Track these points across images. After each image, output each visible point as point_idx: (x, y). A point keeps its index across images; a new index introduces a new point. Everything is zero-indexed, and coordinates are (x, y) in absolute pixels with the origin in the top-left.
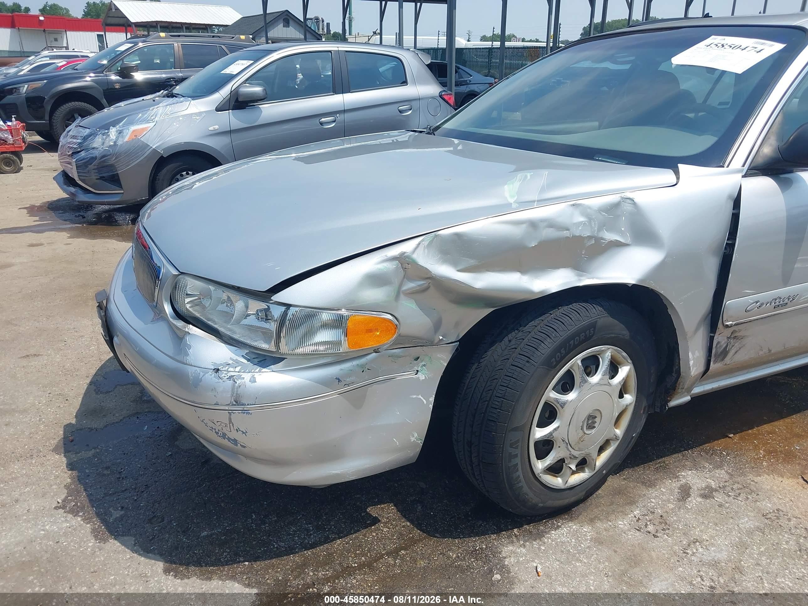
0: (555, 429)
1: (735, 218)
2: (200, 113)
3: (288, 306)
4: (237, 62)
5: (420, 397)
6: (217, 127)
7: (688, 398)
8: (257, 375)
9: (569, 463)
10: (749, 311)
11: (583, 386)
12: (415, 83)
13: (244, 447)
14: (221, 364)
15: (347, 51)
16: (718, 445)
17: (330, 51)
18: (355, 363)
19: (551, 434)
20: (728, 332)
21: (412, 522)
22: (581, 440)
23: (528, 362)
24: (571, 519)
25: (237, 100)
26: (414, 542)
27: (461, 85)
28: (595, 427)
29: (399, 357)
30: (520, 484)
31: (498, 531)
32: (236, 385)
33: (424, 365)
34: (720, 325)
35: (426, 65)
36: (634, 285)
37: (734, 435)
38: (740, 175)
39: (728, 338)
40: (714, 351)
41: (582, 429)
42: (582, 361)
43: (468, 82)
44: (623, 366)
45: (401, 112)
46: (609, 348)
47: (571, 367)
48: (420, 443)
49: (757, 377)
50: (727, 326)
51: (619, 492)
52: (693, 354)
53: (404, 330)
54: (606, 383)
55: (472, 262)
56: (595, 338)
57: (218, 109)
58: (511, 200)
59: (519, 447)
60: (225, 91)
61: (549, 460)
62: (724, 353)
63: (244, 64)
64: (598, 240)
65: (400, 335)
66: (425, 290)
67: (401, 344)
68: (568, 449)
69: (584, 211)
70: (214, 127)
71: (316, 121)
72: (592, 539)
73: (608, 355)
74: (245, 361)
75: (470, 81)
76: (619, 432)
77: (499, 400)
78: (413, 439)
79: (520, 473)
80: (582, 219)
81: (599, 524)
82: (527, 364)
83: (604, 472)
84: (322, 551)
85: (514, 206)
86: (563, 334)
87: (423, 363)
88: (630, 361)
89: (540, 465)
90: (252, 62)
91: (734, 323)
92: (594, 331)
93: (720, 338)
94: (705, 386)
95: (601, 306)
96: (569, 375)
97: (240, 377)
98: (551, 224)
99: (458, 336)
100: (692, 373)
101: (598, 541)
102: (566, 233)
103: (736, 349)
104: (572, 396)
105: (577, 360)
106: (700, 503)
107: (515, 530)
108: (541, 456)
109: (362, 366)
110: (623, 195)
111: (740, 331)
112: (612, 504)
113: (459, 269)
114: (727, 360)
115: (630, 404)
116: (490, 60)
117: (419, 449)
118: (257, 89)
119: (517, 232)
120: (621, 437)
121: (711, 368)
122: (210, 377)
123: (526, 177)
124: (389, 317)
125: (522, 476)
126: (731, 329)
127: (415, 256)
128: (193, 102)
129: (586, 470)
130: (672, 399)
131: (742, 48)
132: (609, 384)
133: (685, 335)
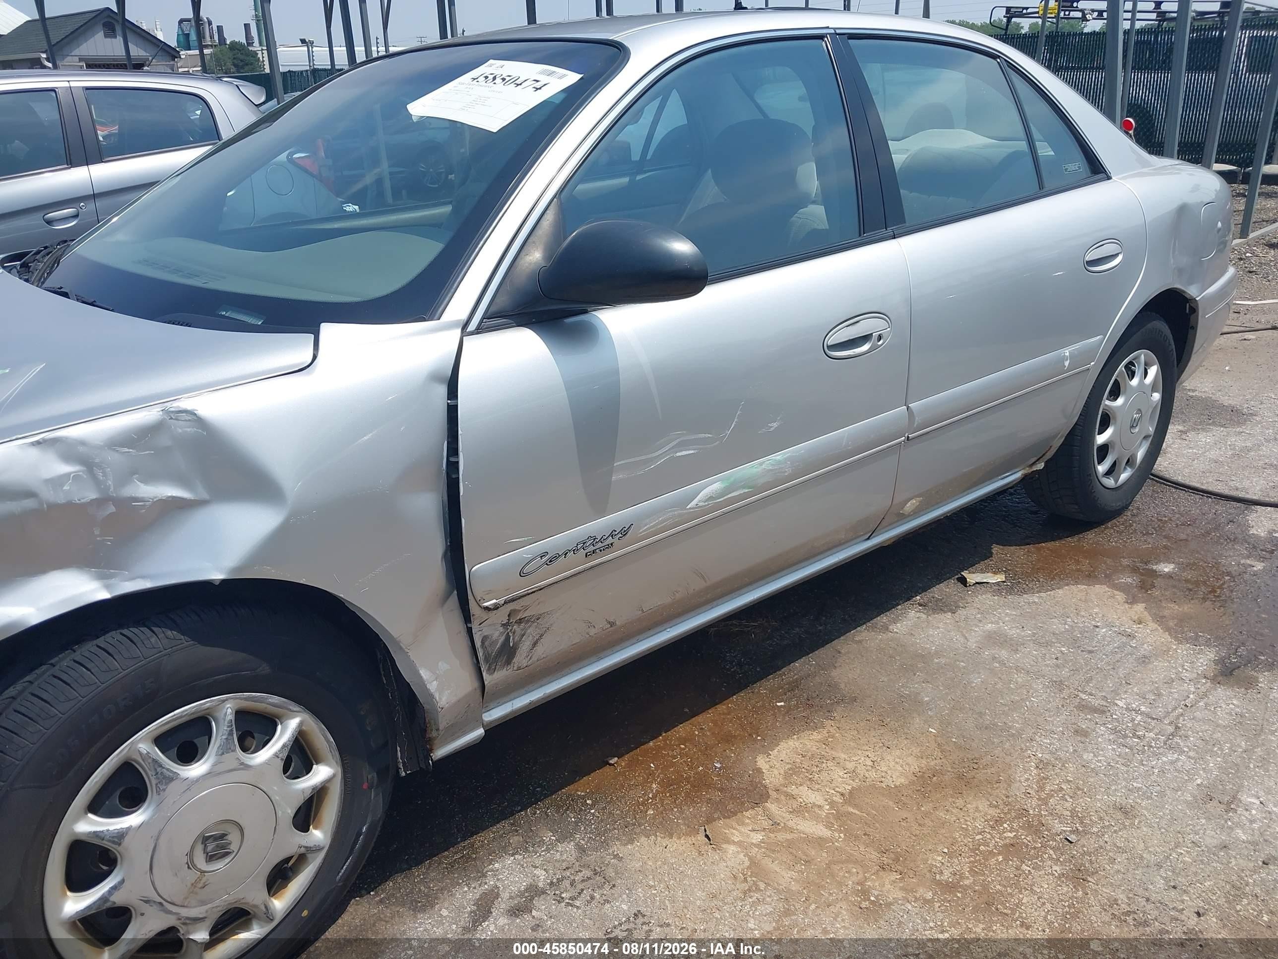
0: (114, 888)
1: (452, 412)
7: (478, 732)
9: (187, 932)
10: (528, 574)
11: (164, 790)
15: (88, 89)
16: (580, 788)
20: (500, 616)
22: (198, 886)
28: (231, 852)
34: (474, 609)
35: (256, 106)
36: (223, 581)
37: (618, 758)
38: (459, 331)
39: (504, 625)
40: (480, 654)
41: (192, 867)
42: (155, 740)
44: (286, 720)
46: (226, 700)
47: (128, 757)
49: (634, 657)
50: (490, 609)
54: (235, 764)
61: (131, 941)
62: (508, 652)
64: (127, 505)
68: (171, 910)
69: (70, 453)
71: (38, 218)
73: (227, 711)
76: (318, 836)
80: (66, 469)
83: (305, 914)
88: (298, 708)
91: (501, 601)
92: (157, 682)
93: (487, 628)
94: (514, 702)
95: (175, 626)
96: (125, 776)
102: (32, 503)
103: (531, 638)
104: (143, 815)
105: (137, 741)
110: (166, 407)
111: (526, 608)
114: (520, 659)
115: (329, 780)
120: (326, 843)
121: (486, 683)
126: (503, 611)
129: (250, 925)
130: (434, 747)
131: (518, 82)
132: (247, 767)
133: (397, 643)
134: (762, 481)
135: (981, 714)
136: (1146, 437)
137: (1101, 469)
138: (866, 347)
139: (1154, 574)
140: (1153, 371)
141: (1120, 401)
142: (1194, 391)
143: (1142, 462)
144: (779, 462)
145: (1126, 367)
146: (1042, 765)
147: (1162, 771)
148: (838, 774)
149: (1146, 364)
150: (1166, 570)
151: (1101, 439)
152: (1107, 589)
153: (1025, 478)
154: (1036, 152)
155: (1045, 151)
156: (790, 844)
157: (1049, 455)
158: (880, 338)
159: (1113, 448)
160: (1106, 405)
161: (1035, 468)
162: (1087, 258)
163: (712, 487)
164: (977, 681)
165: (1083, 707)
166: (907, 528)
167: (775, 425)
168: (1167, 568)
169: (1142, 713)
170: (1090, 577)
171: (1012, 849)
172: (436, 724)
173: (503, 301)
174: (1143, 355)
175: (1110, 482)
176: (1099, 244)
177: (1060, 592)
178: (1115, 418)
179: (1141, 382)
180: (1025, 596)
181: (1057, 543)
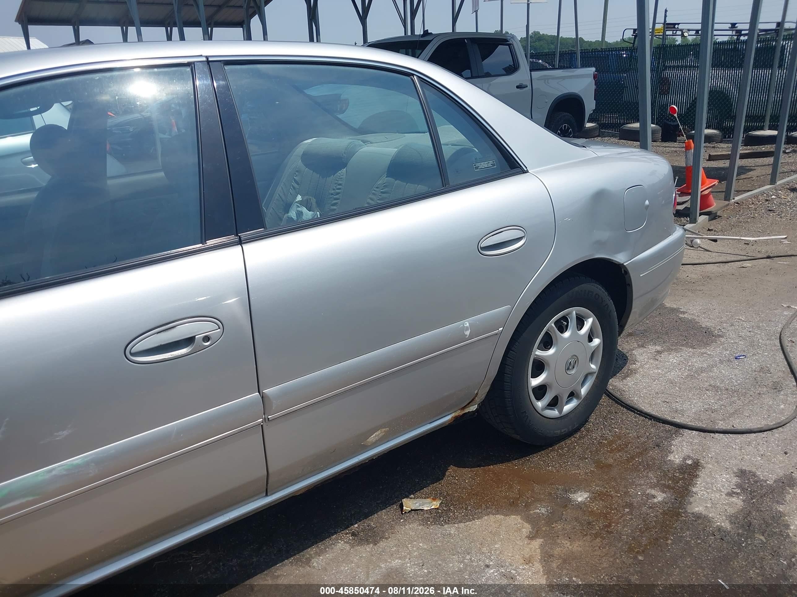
137: (541, 404)
139: (567, 504)
140: (589, 323)
141: (552, 350)
143: (587, 395)
145: (556, 322)
149: (579, 319)
150: (580, 499)
151: (535, 382)
152: (520, 520)
153: (456, 419)
157: (479, 400)
158: (206, 339)
159: (550, 387)
160: (536, 355)
161: (467, 411)
162: (483, 245)
166: (315, 480)
167: (65, 433)
168: (581, 497)
174: (575, 311)
175: (553, 413)
176: (498, 231)
178: (548, 365)
179: (576, 333)
180: (446, 526)
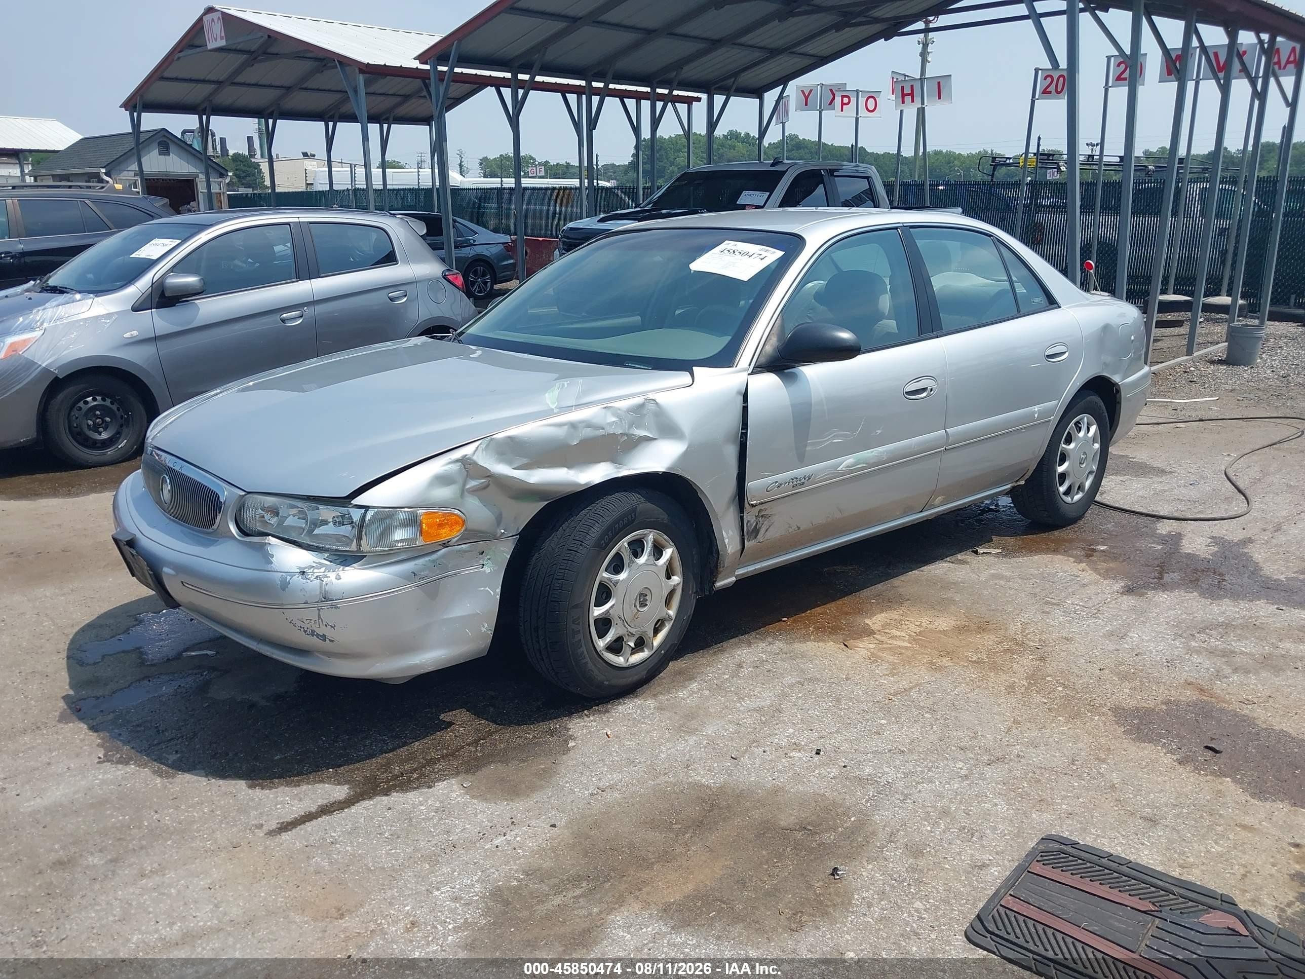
0: (612, 607)
1: (745, 409)
2: (109, 316)
3: (367, 508)
4: (153, 242)
5: (487, 589)
6: (135, 333)
7: (733, 579)
8: (341, 573)
9: (628, 641)
10: (769, 491)
11: (632, 566)
12: (407, 261)
13: (332, 641)
14: (306, 568)
15: (311, 223)
16: (770, 629)
17: (288, 224)
18: (427, 559)
19: (608, 611)
20: (755, 511)
21: (486, 719)
22: (635, 617)
23: (581, 545)
24: (636, 697)
25: (162, 295)
26: (490, 733)
27: (461, 247)
28: (646, 605)
29: (465, 551)
30: (585, 661)
31: (570, 714)
32: (324, 583)
33: (489, 559)
34: (746, 505)
35: (421, 236)
36: (664, 472)
37: (787, 618)
38: (746, 373)
39: (756, 516)
40: (746, 529)
41: (635, 606)
42: (629, 544)
43: (472, 241)
44: (666, 548)
45: (392, 299)
46: (651, 532)
47: (619, 550)
48: (490, 633)
50: (753, 506)
51: (680, 673)
52: (727, 534)
53: (470, 525)
54: (652, 563)
55: (525, 461)
56: (636, 522)
57: (135, 309)
58: (553, 407)
59: (581, 624)
60: (144, 283)
61: (609, 637)
62: (756, 531)
63: (167, 245)
64: (630, 436)
65: (466, 530)
66: (485, 487)
67: (467, 539)
68: (625, 627)
69: (616, 412)
70: (132, 333)
71: (276, 317)
72: (655, 708)
73: (651, 537)
74: (328, 563)
75: (474, 241)
76: (672, 613)
77: (560, 581)
78: (483, 630)
79: (584, 649)
80: (614, 419)
81: (661, 697)
82: (581, 548)
83: (663, 652)
84: (403, 751)
85: (555, 411)
86: (609, 519)
87: (488, 557)
88: (672, 543)
89: (601, 644)
90: (178, 241)
91: (758, 502)
92: (635, 515)
93: (750, 517)
94: (749, 567)
95: (639, 493)
96: (618, 557)
97: (326, 576)
98: (588, 424)
99: (518, 529)
100: (729, 551)
101: (661, 709)
102: (602, 432)
103: (766, 526)
104: (623, 576)
105: (623, 543)
106: (752, 671)
107: (586, 712)
108: (601, 635)
109: (434, 561)
110: (646, 397)
111: (766, 509)
112: (674, 681)
113: (515, 466)
114: (760, 538)
115: (678, 584)
116: (500, 207)
117: (489, 641)
118: (191, 280)
119: (561, 432)
120: (674, 618)
121: (746, 546)
122: (297, 579)
123: (563, 385)
124: (457, 512)
125: (586, 653)
126: (758, 508)
127: (475, 458)
128: (96, 299)
129: (646, 650)
130: (718, 579)
131: (750, 254)
132: (656, 565)
133: (716, 515)
134: (872, 461)
135: (990, 606)
136: (1091, 473)
137: (1062, 489)
138: (924, 394)
139: (1094, 550)
140: (1093, 429)
141: (1072, 446)
142: (1134, 458)
143: (1089, 489)
144: (881, 452)
145: (1075, 424)
146: (1023, 624)
147: (1088, 626)
148: (912, 626)
149: (1088, 424)
151: (1060, 469)
152: (1065, 557)
153: (1013, 488)
154: (1015, 291)
155: (1020, 289)
156: (890, 648)
157: (1027, 477)
158: (931, 390)
159: (1069, 475)
160: (1063, 447)
161: (1018, 483)
162: (1047, 354)
163: (848, 460)
164: (986, 592)
165: (1047, 603)
167: (879, 431)
168: (1103, 548)
169: (1080, 605)
170: (1055, 551)
171: (1007, 651)
172: (724, 563)
173: (763, 360)
174: (1086, 418)
175: (1068, 499)
176: (1053, 345)
177: (1036, 557)
178: (1069, 457)
179: (1085, 435)
180: (1014, 559)
181: (1035, 536)
